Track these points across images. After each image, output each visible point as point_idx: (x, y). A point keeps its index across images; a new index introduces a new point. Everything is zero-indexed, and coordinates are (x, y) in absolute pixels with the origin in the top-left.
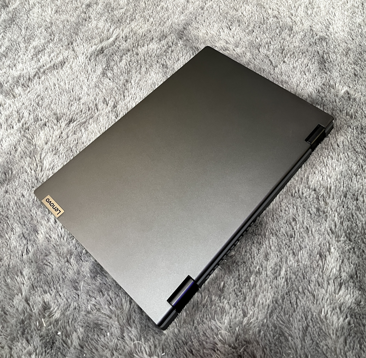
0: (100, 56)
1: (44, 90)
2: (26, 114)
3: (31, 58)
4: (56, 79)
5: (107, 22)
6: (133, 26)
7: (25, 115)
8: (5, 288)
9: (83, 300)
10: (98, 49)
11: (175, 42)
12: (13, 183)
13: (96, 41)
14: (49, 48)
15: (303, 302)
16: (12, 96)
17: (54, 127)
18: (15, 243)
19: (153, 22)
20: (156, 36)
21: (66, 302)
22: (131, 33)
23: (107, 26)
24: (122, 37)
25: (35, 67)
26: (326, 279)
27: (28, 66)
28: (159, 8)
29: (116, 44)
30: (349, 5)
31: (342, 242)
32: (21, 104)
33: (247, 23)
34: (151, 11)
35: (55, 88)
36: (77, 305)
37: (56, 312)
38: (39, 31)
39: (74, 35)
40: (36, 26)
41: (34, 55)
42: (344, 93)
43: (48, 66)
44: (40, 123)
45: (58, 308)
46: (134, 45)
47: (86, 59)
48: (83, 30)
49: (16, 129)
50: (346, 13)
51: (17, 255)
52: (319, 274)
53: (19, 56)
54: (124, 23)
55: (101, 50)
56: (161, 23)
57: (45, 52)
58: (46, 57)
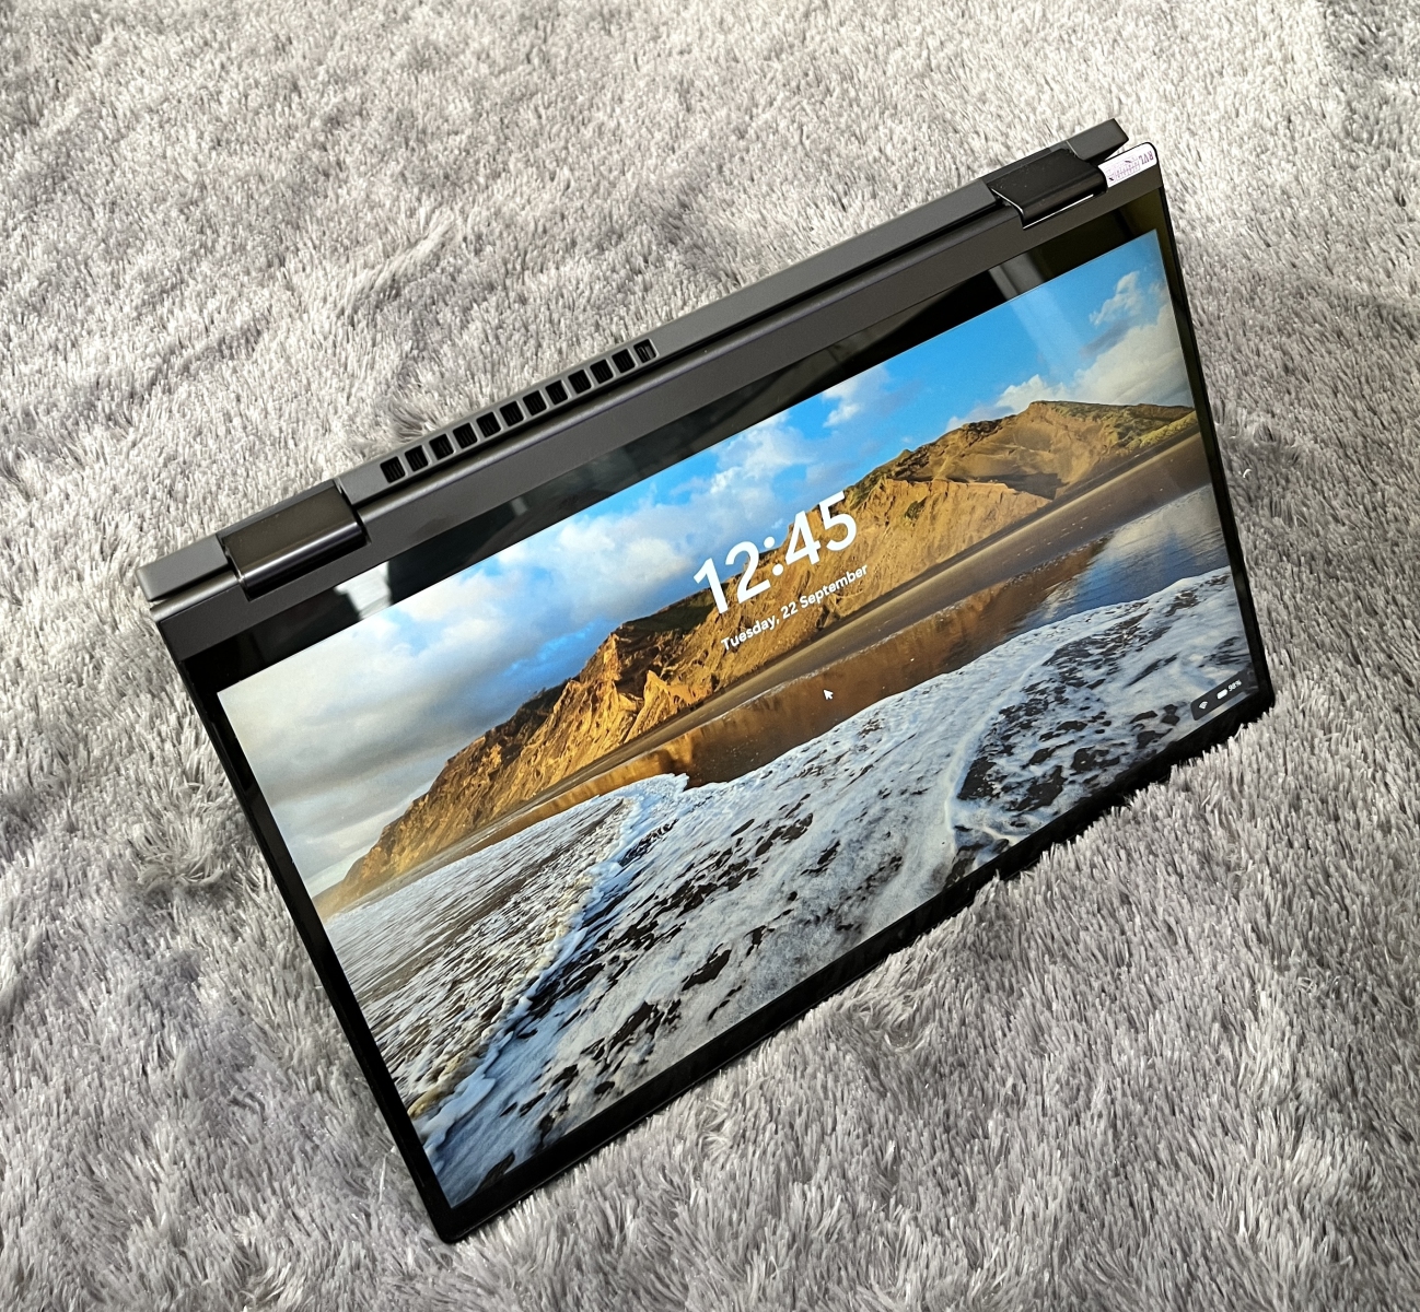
0: (390, 309)
1: (190, 439)
2: (128, 530)
3: (135, 314)
4: (233, 396)
5: (405, 181)
6: (499, 197)
7: (123, 532)
8: (93, 1199)
9: (388, 1230)
10: (379, 282)
11: (654, 254)
12: (95, 794)
13: (373, 251)
14: (200, 279)
15: (1172, 1196)
16: (70, 460)
18: (114, 1027)
19: (573, 184)
20: (586, 233)
21: (322, 1242)
22: (494, 224)
23: (408, 196)
24: (465, 239)
25: (151, 349)
26: (1247, 1107)
27: (124, 347)
28: (588, 133)
29: (443, 263)
30: (1244, 124)
31: (1294, 971)
32: (106, 490)
33: (900, 188)
34: (562, 143)
35: (228, 432)
36: (363, 1253)
37: (284, 1283)
38: (160, 217)
39: (290, 231)
40: (147, 195)
41: (144, 303)
42: (1257, 436)
43: (200, 346)
45: (293, 1270)
46: (510, 266)
47: (338, 318)
48: (319, 213)
50: (1235, 151)
51: (126, 1072)
52: (1224, 1094)
53: (91, 311)
54: (466, 186)
55: (392, 287)
56: (598, 184)
57: (186, 294)
58: (191, 311)
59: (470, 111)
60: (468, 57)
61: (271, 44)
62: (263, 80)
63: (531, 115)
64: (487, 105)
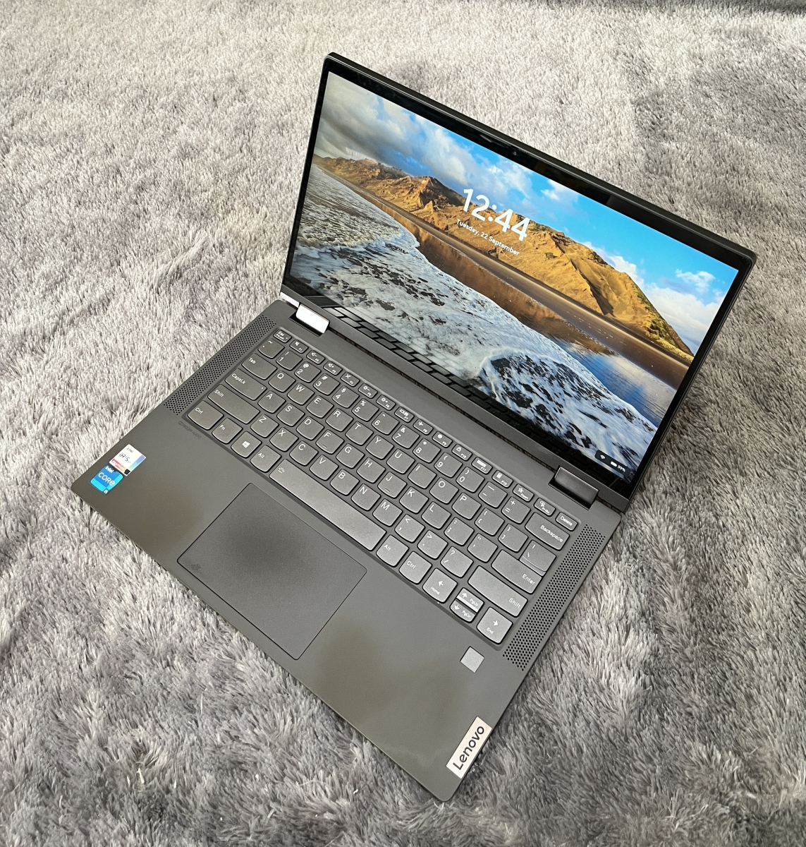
0: (177, 284)
1: (77, 357)
2: (48, 405)
3: (42, 296)
4: (98, 333)
5: (180, 217)
6: (230, 223)
7: (45, 407)
10: (171, 270)
12: (42, 539)
13: (166, 254)
14: (75, 275)
16: (13, 373)
17: (107, 424)
18: (62, 649)
19: (268, 214)
22: (229, 237)
23: (182, 225)
24: (214, 246)
25: (52, 313)
27: (38, 313)
28: (274, 187)
29: (203, 259)
32: (34, 387)
34: (262, 194)
35: (97, 351)
37: (159, 756)
38: (51, 244)
39: (121, 247)
40: (43, 233)
41: (46, 290)
43: (78, 310)
44: (78, 419)
46: (238, 258)
47: (150, 290)
49: (33, 435)
51: (71, 669)
53: (18, 295)
54: (213, 218)
55: (177, 273)
56: (281, 214)
57: (69, 283)
58: (72, 292)
59: (212, 179)
60: (209, 151)
61: (104, 149)
62: (101, 168)
63: (244, 180)
64: (221, 176)
